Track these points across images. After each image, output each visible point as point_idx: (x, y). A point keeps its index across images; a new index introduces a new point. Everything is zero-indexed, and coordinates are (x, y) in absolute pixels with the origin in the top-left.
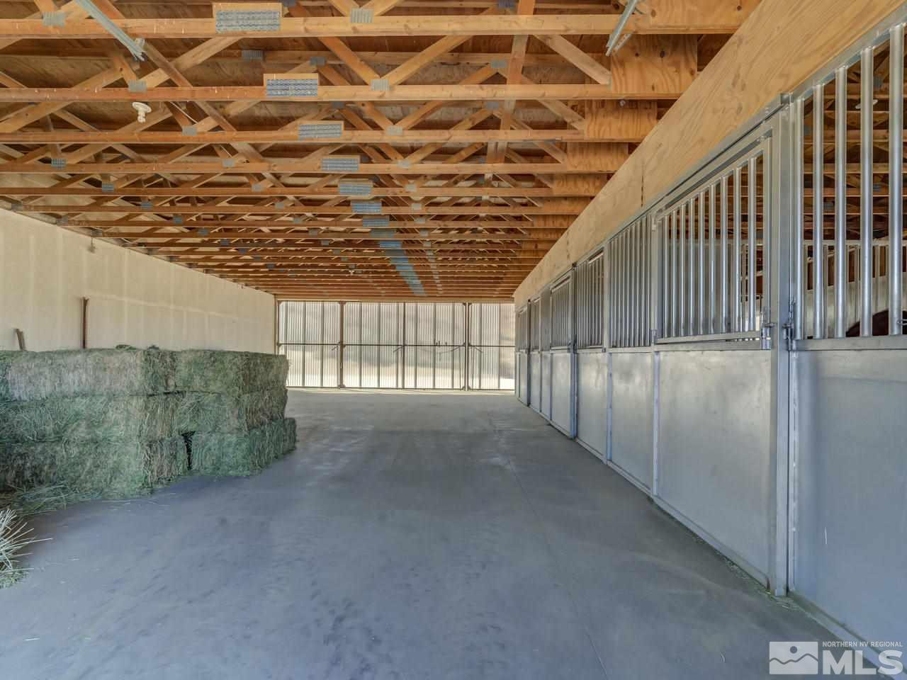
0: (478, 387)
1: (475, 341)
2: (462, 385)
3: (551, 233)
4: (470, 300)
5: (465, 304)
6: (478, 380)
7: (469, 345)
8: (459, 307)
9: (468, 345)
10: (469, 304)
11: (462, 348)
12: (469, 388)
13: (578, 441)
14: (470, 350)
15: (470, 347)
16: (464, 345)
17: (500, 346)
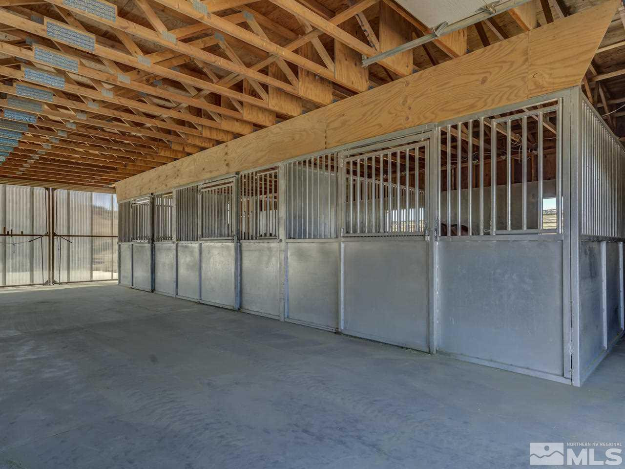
0: (66, 280)
1: (61, 229)
2: (46, 279)
3: (205, 142)
4: (55, 186)
5: (47, 189)
6: (66, 272)
7: (54, 235)
8: (40, 191)
9: (52, 234)
10: (54, 190)
11: (44, 238)
12: (54, 283)
13: (244, 311)
14: (55, 240)
15: (55, 237)
16: (47, 235)
17: (91, 236)
